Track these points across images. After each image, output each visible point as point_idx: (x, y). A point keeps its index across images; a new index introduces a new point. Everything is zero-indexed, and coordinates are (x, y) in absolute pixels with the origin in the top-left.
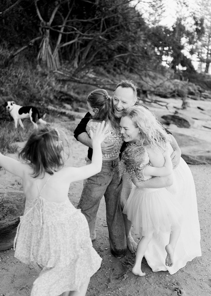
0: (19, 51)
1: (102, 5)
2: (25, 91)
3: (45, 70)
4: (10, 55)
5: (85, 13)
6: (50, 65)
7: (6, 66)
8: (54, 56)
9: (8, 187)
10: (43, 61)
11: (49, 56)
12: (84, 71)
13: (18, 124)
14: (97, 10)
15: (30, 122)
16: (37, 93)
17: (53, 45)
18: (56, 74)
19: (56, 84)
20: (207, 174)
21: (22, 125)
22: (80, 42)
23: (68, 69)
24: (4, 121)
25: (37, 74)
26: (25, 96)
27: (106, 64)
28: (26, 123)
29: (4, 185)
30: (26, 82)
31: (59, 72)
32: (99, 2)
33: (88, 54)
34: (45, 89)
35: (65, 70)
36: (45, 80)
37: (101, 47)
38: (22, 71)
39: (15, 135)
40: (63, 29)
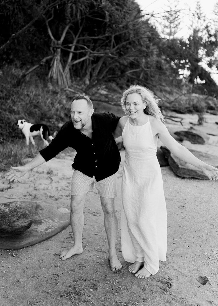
0: (31, 70)
1: (113, 22)
2: (37, 110)
3: (57, 88)
4: (21, 74)
5: (96, 29)
6: (62, 83)
7: (18, 85)
8: (65, 74)
9: (21, 198)
10: (54, 79)
11: (60, 74)
12: (96, 88)
13: (30, 142)
14: (108, 27)
15: (41, 139)
16: (48, 111)
17: (64, 62)
18: (67, 91)
19: (66, 101)
20: (214, 189)
21: (33, 143)
22: (91, 58)
23: (79, 86)
24: (16, 138)
25: (48, 92)
26: (36, 114)
27: (118, 80)
28: (38, 140)
29: (17, 196)
30: (38, 101)
31: (70, 89)
32: (109, 20)
33: (100, 70)
34: (56, 107)
35: (76, 87)
36: (56, 98)
37: (113, 62)
38: (33, 90)
39: (27, 151)
40: (73, 47)
